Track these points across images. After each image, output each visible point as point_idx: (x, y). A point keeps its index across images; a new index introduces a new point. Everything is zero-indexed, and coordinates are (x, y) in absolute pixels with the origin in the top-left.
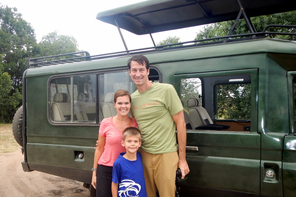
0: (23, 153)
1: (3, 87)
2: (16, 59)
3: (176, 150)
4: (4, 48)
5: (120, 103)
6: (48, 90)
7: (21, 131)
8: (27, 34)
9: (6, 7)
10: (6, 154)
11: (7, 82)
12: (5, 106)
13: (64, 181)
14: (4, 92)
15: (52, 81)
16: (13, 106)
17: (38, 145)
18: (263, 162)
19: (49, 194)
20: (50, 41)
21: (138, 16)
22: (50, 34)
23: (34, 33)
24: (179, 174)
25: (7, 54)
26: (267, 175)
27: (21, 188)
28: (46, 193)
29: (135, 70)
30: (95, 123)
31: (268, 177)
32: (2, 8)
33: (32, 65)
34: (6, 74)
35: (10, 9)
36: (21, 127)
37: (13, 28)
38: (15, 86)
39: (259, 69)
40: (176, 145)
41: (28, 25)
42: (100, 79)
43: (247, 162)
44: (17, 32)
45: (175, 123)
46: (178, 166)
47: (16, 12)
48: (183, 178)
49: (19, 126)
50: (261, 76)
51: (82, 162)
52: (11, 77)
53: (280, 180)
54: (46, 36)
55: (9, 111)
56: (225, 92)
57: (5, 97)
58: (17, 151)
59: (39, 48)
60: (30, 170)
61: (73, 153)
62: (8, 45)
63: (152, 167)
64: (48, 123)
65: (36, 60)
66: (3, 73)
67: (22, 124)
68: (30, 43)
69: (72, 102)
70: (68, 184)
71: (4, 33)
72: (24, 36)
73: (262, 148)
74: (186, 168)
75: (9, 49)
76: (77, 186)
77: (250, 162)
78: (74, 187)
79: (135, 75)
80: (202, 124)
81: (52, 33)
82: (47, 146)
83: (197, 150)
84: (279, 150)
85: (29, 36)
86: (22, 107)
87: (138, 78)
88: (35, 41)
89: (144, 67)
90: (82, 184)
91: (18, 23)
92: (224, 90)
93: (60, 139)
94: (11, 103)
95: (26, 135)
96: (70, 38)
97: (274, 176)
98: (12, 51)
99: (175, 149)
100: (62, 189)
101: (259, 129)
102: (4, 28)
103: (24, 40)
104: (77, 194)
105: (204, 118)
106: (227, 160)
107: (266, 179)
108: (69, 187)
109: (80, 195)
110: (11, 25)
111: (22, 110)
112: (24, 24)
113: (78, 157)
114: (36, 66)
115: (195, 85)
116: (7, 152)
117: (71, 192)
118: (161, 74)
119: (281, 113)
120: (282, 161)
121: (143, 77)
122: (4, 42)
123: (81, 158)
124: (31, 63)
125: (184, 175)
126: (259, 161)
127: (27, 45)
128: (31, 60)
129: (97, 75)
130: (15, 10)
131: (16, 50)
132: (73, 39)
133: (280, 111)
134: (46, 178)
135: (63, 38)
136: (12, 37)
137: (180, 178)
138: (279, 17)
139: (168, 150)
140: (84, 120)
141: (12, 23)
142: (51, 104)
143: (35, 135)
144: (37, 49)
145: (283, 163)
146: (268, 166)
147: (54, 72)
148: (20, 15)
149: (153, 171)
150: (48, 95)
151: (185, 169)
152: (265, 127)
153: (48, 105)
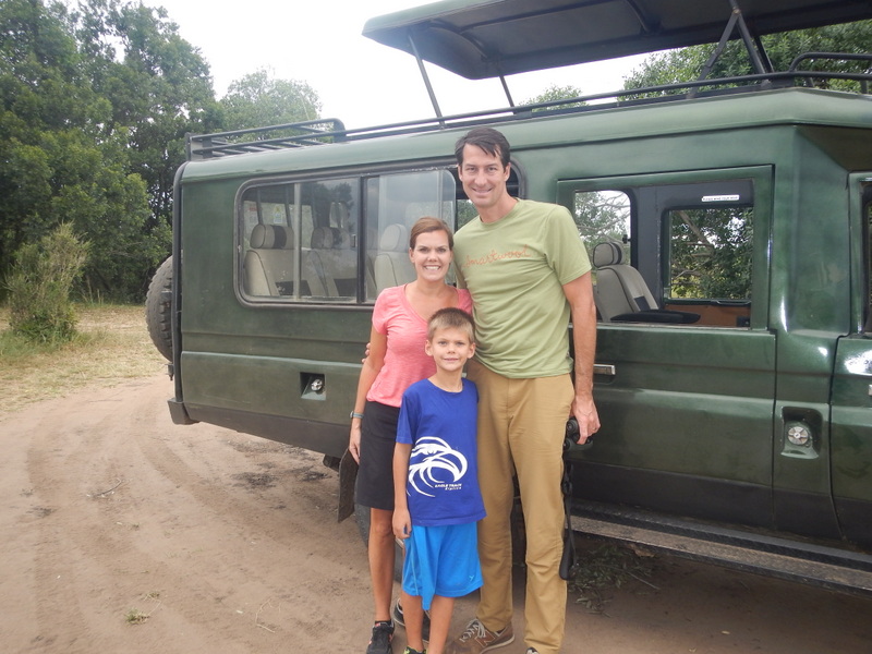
0: (171, 377)
1: (127, 210)
2: (161, 141)
3: (568, 372)
4: (131, 110)
5: (424, 250)
6: (236, 217)
7: (167, 320)
8: (192, 76)
9: (138, 7)
10: (133, 381)
11: (138, 199)
12: (132, 261)
13: (276, 451)
14: (131, 225)
15: (248, 195)
16: (151, 261)
17: (210, 358)
18: (781, 404)
19: (236, 482)
20: (249, 96)
21: (470, 31)
22: (248, 77)
23: (210, 75)
24: (572, 432)
25: (139, 126)
26: (791, 439)
27: (168, 466)
28: (231, 481)
29: (474, 168)
30: (354, 301)
31: (792, 444)
32: (130, 7)
33: (196, 152)
34: (136, 177)
35: (149, 11)
36: (167, 310)
37: (156, 60)
38: (157, 210)
39: (777, 166)
40: (567, 358)
41: (193, 52)
42: (370, 191)
43: (741, 405)
44: (164, 71)
45: (569, 305)
46: (572, 411)
47: (163, 20)
48: (582, 441)
49: (162, 307)
50: (780, 186)
51: (321, 402)
52: (149, 188)
53: (825, 451)
54: (239, 81)
55: (141, 273)
56: (695, 231)
57: (130, 237)
58: (158, 373)
59: (220, 114)
60: (190, 421)
61: (298, 380)
62: (143, 103)
63: (507, 412)
64: (237, 302)
65: (209, 138)
66: (127, 175)
67: (170, 302)
68: (196, 100)
69: (297, 248)
70: (285, 458)
71: (132, 73)
72: (183, 81)
73: (778, 369)
74: (592, 418)
75: (145, 116)
76: (309, 463)
77: (748, 406)
78: (301, 466)
79: (473, 181)
80: (629, 309)
81: (254, 75)
82: (232, 359)
83: (614, 373)
84: (823, 374)
85: (196, 82)
86: (170, 259)
87: (481, 188)
88: (212, 93)
89: (497, 161)
90: (321, 456)
91: (168, 48)
92: (692, 228)
93: (263, 343)
94: (146, 255)
95: (179, 329)
96: (300, 88)
97: (809, 440)
98: (151, 120)
99: (566, 367)
100: (271, 472)
101: (773, 321)
102: (133, 59)
103: (183, 91)
104: (308, 485)
105: (635, 294)
106: (687, 400)
107: (787, 447)
108: (287, 467)
109: (315, 486)
110: (150, 53)
111: (171, 267)
112: (183, 49)
113: (310, 390)
114: (207, 154)
115: (619, 213)
116: (134, 376)
117: (292, 478)
118: (525, 179)
119: (829, 281)
120: (829, 403)
121: (492, 186)
122: (132, 96)
123: (319, 392)
124: (195, 147)
125: (584, 434)
126: (772, 402)
127: (189, 104)
128: (196, 140)
129: (362, 179)
130: (162, 13)
131: (162, 116)
132: (307, 90)
133: (828, 273)
134: (231, 444)
135: (283, 87)
136: (153, 84)
137: (576, 442)
138: (839, 38)
139: (548, 369)
140: (328, 295)
141: (153, 48)
142: (245, 253)
143: (202, 331)
144: (214, 116)
145: (834, 408)
146: (792, 416)
147: (253, 171)
148: (174, 27)
149: (509, 420)
150: (235, 231)
151: (588, 419)
152: (789, 314)
153: (235, 256)
